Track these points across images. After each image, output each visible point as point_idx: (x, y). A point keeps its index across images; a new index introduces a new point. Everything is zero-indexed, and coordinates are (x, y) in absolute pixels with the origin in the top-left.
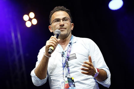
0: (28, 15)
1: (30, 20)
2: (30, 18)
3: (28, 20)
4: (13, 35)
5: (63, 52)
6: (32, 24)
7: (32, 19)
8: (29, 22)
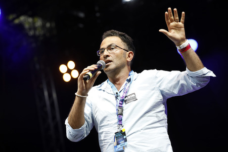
0: (66, 65)
1: (69, 71)
2: (68, 69)
3: (67, 72)
4: (46, 94)
5: (117, 93)
6: (72, 78)
7: (71, 70)
8: (68, 74)
